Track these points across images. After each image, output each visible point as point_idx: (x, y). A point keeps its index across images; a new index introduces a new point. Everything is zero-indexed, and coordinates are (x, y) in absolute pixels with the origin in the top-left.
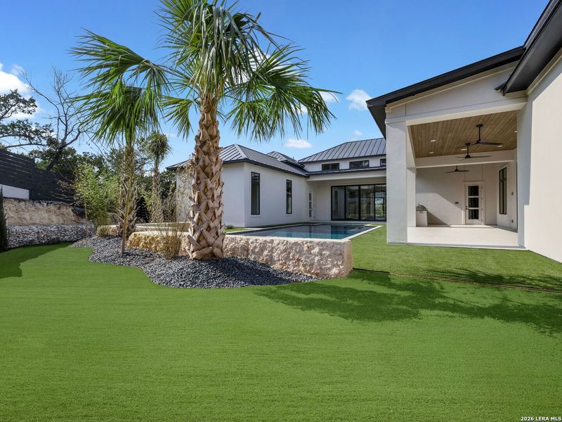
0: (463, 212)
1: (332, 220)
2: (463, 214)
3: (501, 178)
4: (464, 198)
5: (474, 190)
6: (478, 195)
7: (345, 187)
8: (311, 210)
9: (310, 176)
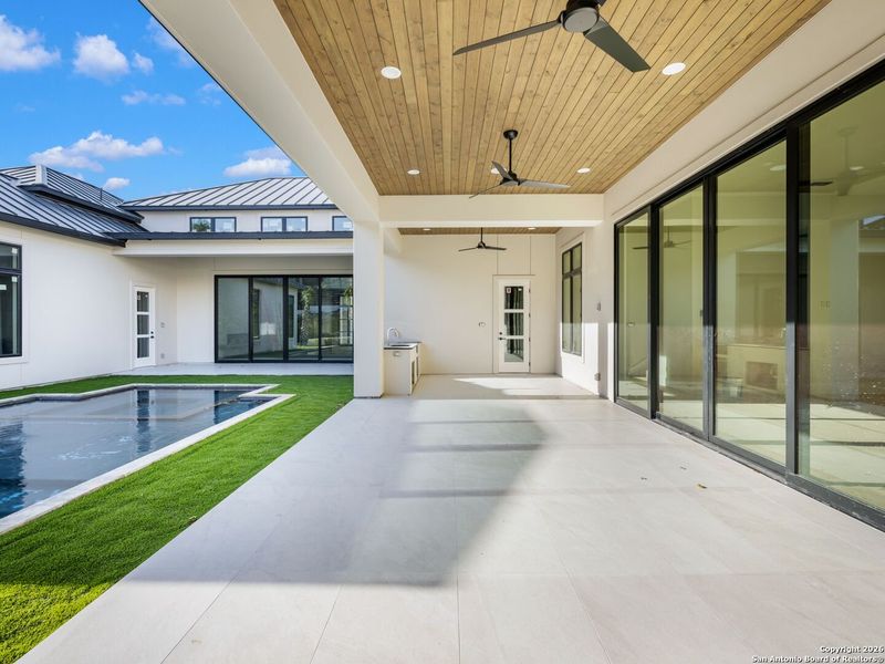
1: (218, 360)
3: (567, 271)
4: (496, 313)
5: (514, 297)
6: (521, 307)
7: (251, 278)
8: (147, 339)
9: (126, 240)
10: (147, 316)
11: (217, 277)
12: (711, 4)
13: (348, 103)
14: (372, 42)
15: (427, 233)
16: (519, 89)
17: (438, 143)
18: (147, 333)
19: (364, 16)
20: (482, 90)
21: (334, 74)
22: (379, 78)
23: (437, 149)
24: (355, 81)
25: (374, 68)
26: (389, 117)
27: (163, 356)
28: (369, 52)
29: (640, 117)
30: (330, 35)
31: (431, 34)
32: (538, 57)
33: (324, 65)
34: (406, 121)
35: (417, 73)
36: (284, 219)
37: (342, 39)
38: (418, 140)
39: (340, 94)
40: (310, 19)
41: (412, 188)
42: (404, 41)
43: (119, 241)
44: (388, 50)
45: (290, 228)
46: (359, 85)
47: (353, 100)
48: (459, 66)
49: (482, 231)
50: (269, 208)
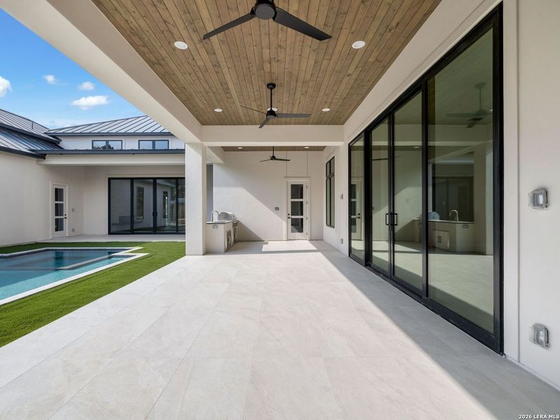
0: (284, 224)
1: (110, 233)
2: (284, 225)
3: (328, 174)
4: (286, 202)
5: (297, 191)
6: (302, 197)
7: (132, 180)
8: (62, 219)
9: (46, 155)
10: (63, 204)
11: (110, 179)
12: (368, 3)
13: (160, 64)
14: (162, 26)
15: (241, 150)
16: (266, 57)
17: (227, 91)
18: (62, 215)
19: (151, 9)
20: (244, 57)
21: (145, 46)
22: (175, 49)
23: (228, 95)
24: (160, 51)
25: (169, 43)
26: (190, 74)
27: (73, 230)
28: (163, 32)
29: (349, 75)
30: (132, 20)
31: (198, 21)
32: (271, 36)
33: (136, 39)
34: (202, 77)
35: (198, 46)
36: (154, 141)
37: (142, 23)
38: (214, 89)
39: (154, 60)
40: (116, 10)
41: (221, 121)
42: (183, 25)
43: (41, 156)
44: (175, 31)
45: (157, 147)
46: (164, 53)
47: (162, 63)
48: (223, 42)
49: (273, 149)
50: (143, 134)
